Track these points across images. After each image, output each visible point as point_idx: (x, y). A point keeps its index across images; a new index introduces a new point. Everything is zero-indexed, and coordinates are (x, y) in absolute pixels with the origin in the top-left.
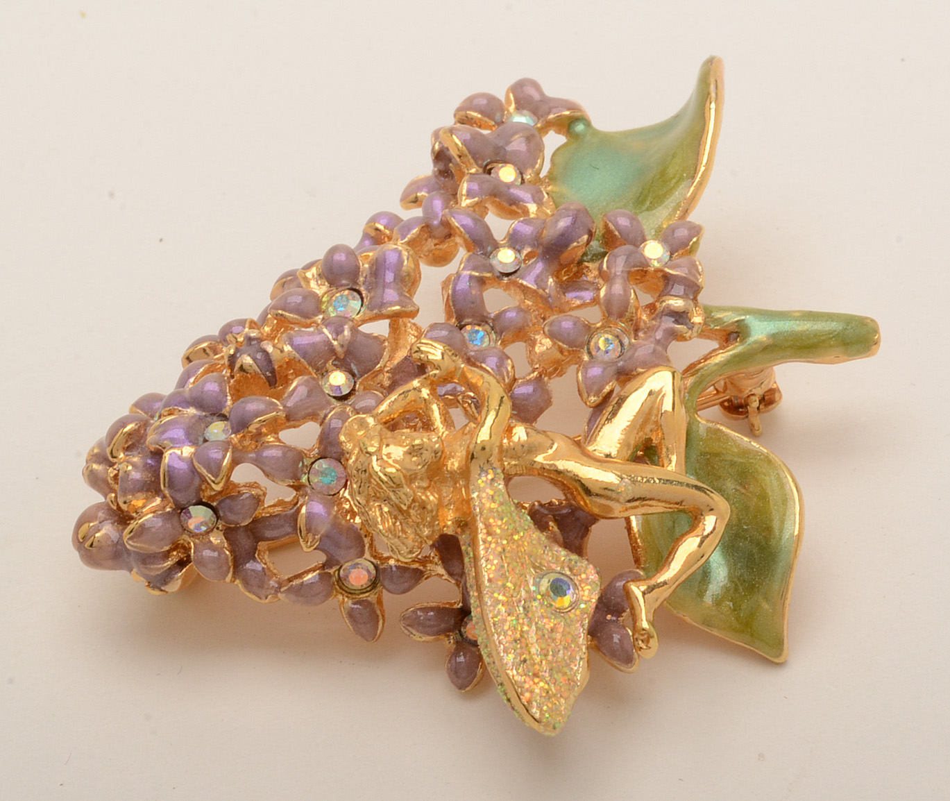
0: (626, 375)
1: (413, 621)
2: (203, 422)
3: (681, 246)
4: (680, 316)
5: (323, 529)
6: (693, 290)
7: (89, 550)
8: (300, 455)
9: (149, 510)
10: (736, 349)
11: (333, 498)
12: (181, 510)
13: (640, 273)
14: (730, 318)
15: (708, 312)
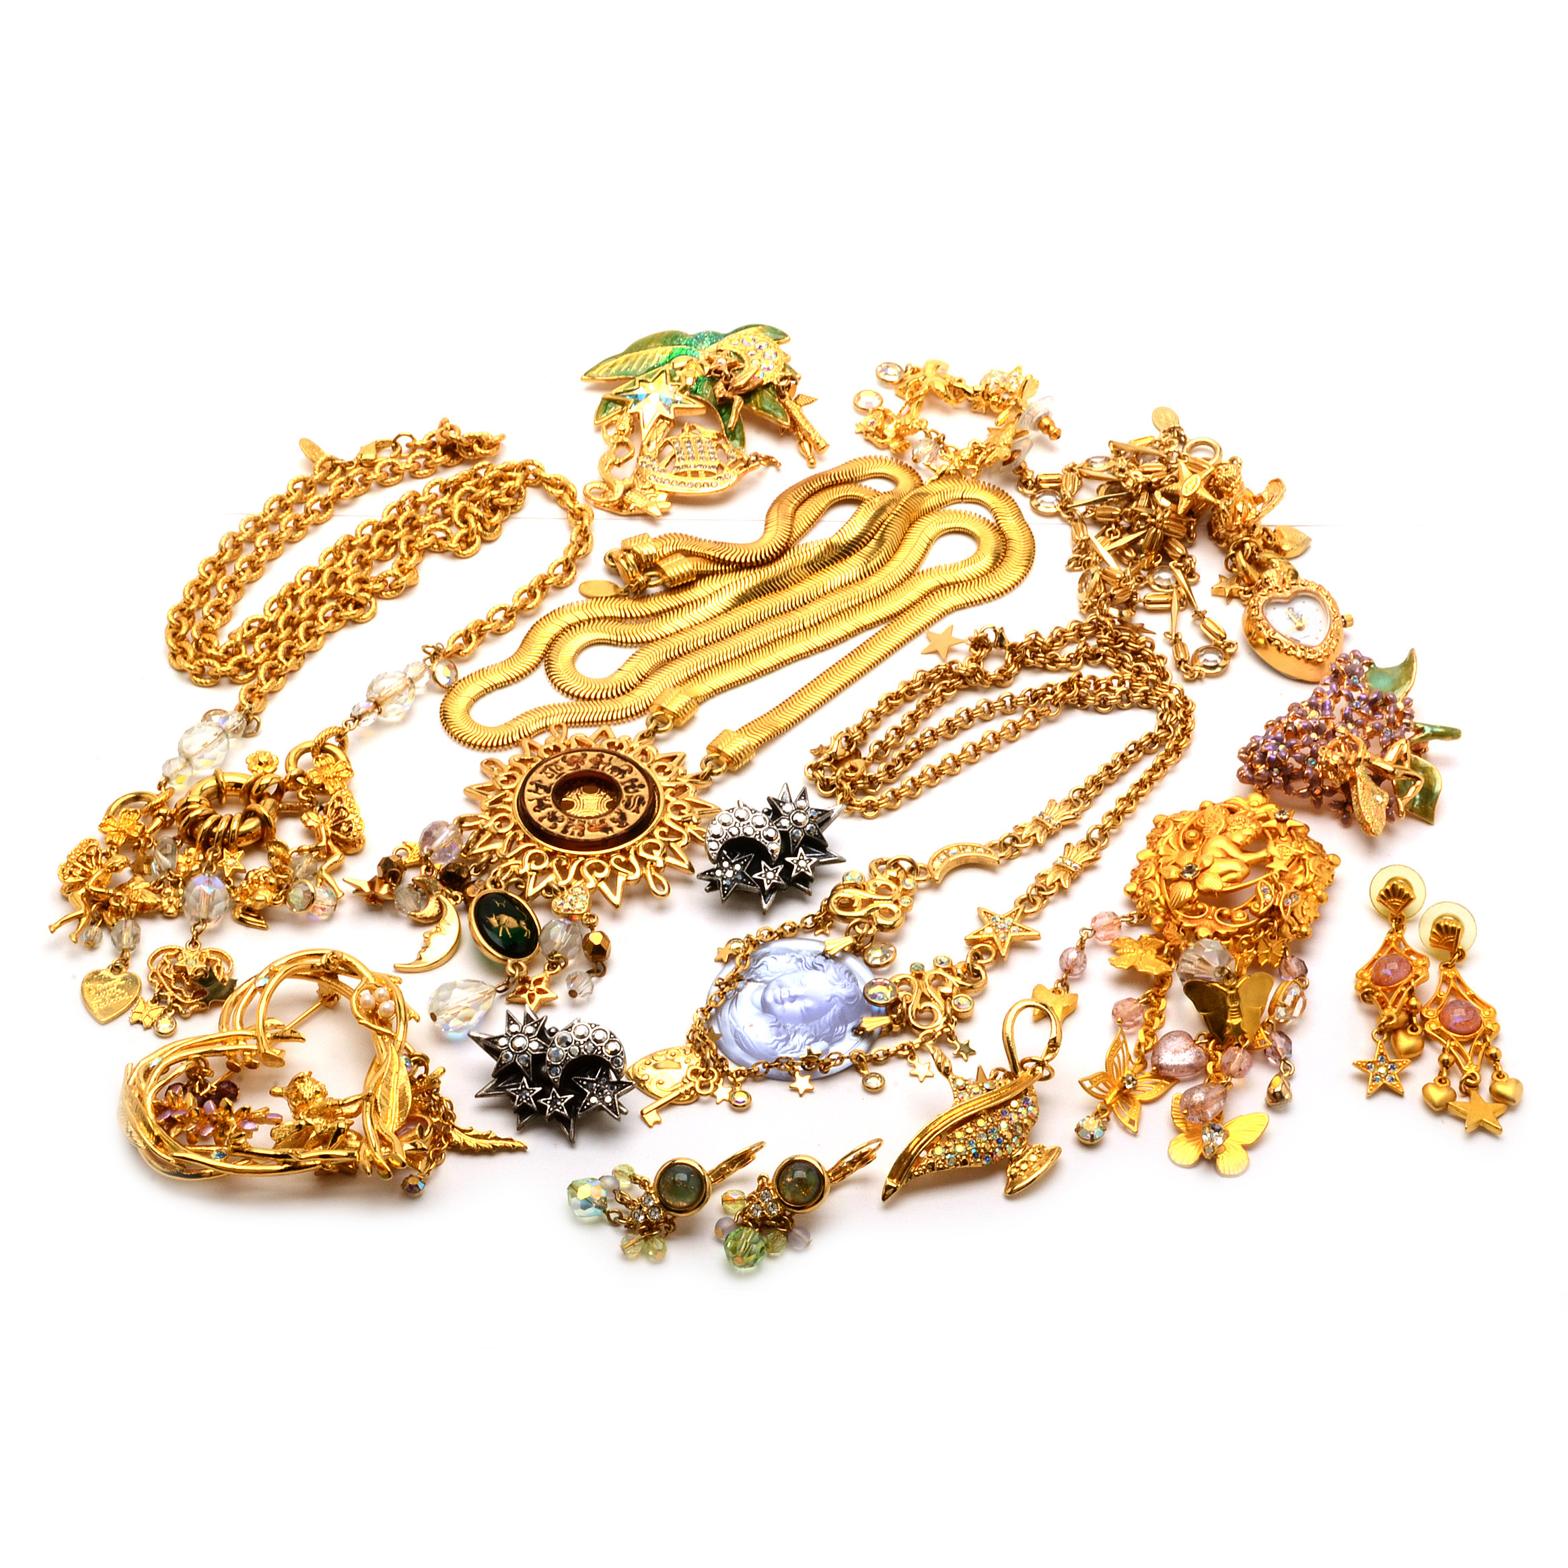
0: (1393, 741)
1: (1331, 805)
2: (1277, 745)
3: (1408, 704)
4: (1408, 725)
5: (1311, 777)
6: (1411, 716)
7: (1242, 778)
8: (1305, 756)
9: (1261, 769)
10: (1422, 735)
11: (1313, 768)
12: (1271, 769)
13: (1397, 712)
14: (1420, 726)
15: (1415, 724)
